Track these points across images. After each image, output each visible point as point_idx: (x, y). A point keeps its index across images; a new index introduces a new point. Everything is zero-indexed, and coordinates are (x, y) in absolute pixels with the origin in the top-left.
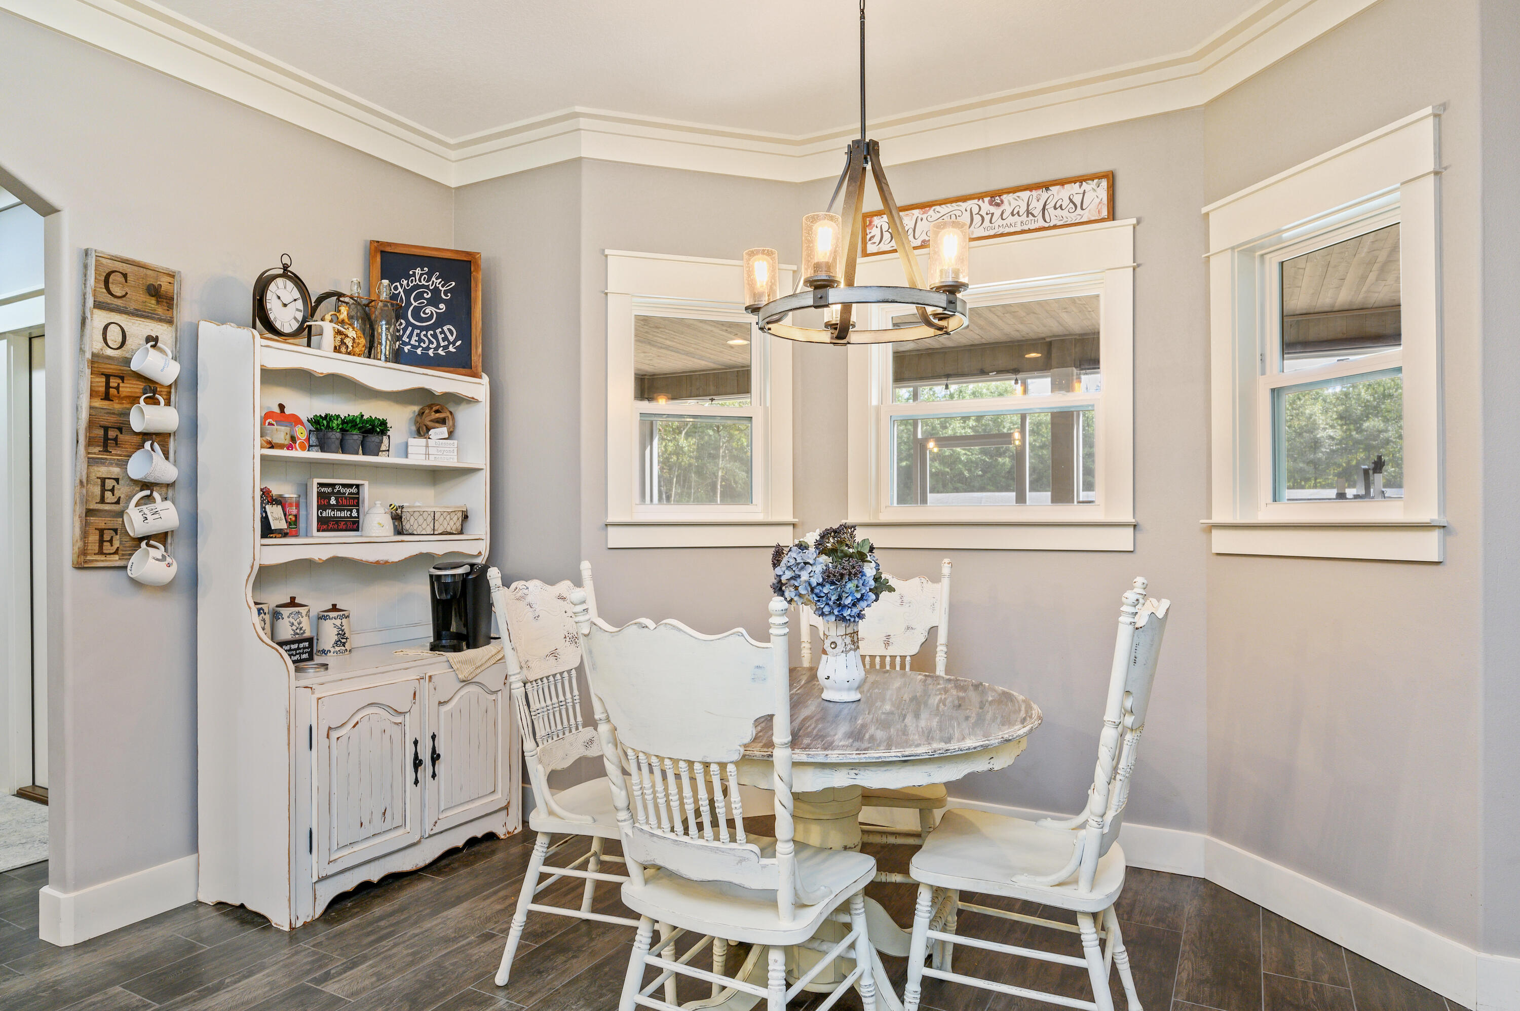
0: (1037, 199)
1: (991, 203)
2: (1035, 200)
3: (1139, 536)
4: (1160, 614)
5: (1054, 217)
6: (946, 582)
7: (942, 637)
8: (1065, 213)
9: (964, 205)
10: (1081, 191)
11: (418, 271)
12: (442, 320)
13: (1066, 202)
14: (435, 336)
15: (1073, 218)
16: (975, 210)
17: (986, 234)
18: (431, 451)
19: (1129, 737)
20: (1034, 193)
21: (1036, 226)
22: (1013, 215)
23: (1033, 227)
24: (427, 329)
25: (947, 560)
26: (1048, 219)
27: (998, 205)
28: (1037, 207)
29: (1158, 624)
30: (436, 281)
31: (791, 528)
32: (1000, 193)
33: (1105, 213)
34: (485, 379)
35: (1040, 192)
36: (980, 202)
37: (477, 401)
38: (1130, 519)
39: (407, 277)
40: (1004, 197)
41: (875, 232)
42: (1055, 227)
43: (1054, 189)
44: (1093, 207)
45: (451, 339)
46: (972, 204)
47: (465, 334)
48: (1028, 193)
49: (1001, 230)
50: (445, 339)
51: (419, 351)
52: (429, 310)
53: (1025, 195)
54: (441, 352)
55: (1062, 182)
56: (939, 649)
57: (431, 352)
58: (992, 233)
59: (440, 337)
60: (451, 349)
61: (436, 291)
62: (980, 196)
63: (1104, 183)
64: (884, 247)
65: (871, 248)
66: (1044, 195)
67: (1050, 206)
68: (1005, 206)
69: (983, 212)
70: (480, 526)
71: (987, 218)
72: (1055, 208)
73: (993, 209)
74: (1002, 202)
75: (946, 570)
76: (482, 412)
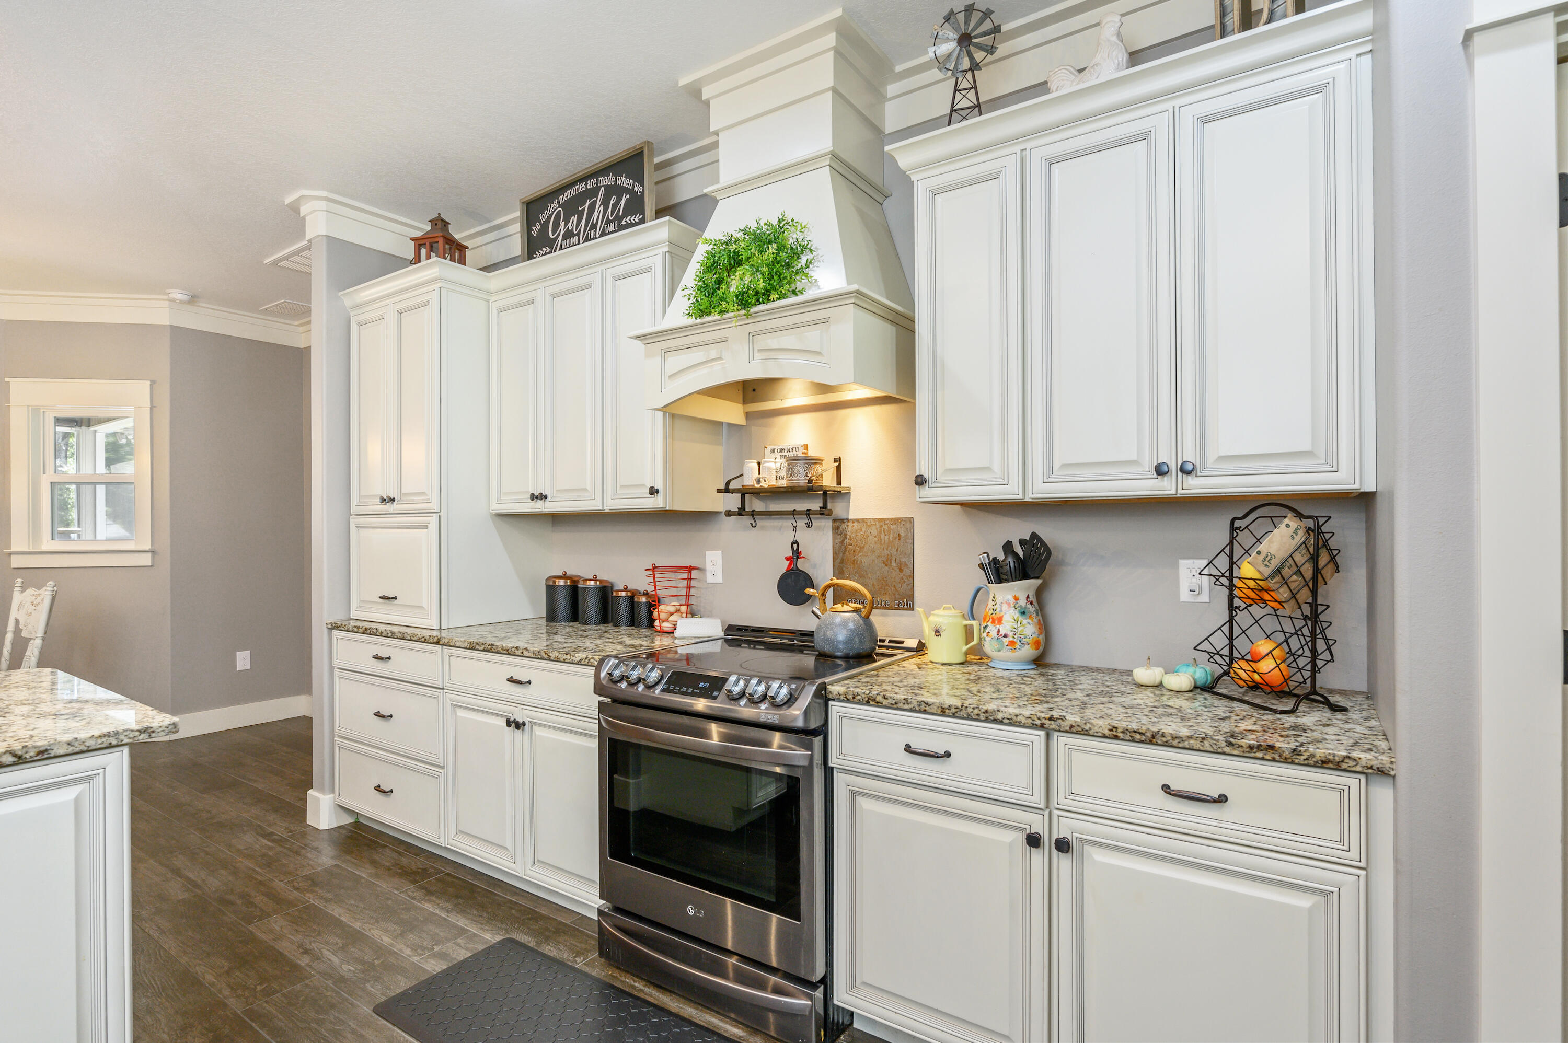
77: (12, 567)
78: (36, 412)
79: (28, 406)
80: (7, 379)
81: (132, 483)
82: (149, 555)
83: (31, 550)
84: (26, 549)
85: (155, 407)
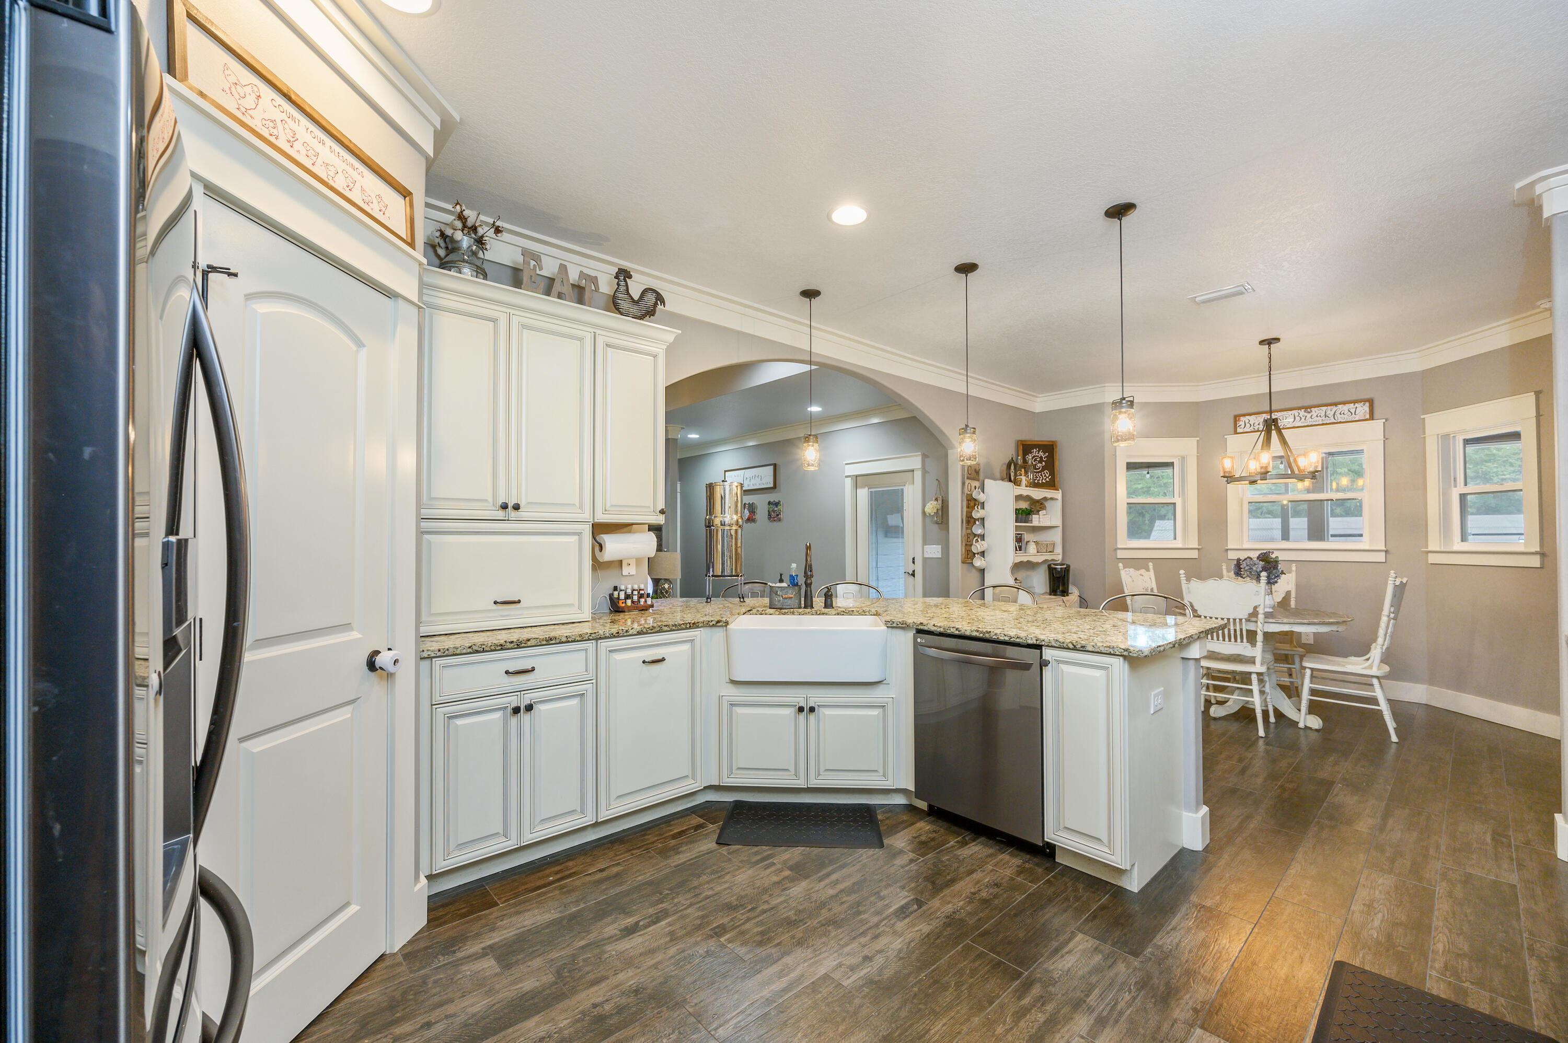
0: (1330, 411)
1: (1305, 412)
2: (1329, 410)
3: (1388, 556)
4: (1405, 582)
5: (1340, 418)
6: (1294, 574)
7: (1293, 595)
8: (1346, 416)
9: (1290, 412)
10: (1355, 406)
11: (1035, 450)
12: (1044, 468)
13: (1346, 412)
14: (1041, 475)
15: (1350, 419)
16: (1297, 414)
17: (1303, 425)
18: (1041, 520)
19: (1392, 621)
20: (1329, 407)
21: (1330, 422)
22: (1317, 416)
23: (1328, 422)
24: (1038, 472)
25: (1294, 565)
26: (1336, 418)
27: (1309, 412)
28: (1330, 413)
29: (1403, 586)
30: (1041, 454)
31: (1197, 551)
32: (1310, 407)
33: (1368, 417)
34: (1060, 491)
35: (1332, 407)
36: (1299, 411)
37: (1057, 499)
38: (1384, 548)
39: (1031, 453)
40: (1312, 409)
41: (1242, 423)
42: (1340, 422)
43: (1340, 406)
44: (1361, 413)
45: (1047, 476)
46: (1296, 412)
47: (1052, 474)
48: (1325, 408)
49: (1311, 423)
50: (1045, 476)
51: (1036, 481)
52: (1039, 465)
53: (1324, 408)
54: (1044, 481)
55: (1344, 403)
56: (1292, 599)
57: (1040, 482)
58: (1306, 424)
59: (1043, 475)
60: (1047, 480)
61: (1041, 457)
62: (1300, 408)
63: (1367, 404)
64: (1246, 430)
65: (1239, 430)
66: (1334, 408)
67: (1338, 413)
68: (1313, 413)
69: (1301, 415)
70: (1059, 549)
71: (1303, 418)
72: (1340, 414)
73: (1306, 414)
74: (1311, 411)
75: (1294, 568)
76: (1059, 504)
77: (1430, 562)
78: (1445, 439)
79: (1438, 435)
80: (1422, 417)
81: (1521, 490)
82: (1538, 558)
83: (1442, 549)
84: (1438, 549)
85: (1541, 415)
